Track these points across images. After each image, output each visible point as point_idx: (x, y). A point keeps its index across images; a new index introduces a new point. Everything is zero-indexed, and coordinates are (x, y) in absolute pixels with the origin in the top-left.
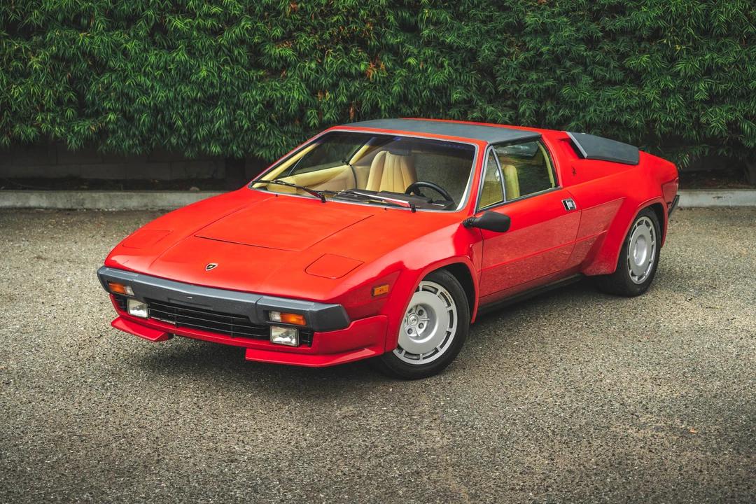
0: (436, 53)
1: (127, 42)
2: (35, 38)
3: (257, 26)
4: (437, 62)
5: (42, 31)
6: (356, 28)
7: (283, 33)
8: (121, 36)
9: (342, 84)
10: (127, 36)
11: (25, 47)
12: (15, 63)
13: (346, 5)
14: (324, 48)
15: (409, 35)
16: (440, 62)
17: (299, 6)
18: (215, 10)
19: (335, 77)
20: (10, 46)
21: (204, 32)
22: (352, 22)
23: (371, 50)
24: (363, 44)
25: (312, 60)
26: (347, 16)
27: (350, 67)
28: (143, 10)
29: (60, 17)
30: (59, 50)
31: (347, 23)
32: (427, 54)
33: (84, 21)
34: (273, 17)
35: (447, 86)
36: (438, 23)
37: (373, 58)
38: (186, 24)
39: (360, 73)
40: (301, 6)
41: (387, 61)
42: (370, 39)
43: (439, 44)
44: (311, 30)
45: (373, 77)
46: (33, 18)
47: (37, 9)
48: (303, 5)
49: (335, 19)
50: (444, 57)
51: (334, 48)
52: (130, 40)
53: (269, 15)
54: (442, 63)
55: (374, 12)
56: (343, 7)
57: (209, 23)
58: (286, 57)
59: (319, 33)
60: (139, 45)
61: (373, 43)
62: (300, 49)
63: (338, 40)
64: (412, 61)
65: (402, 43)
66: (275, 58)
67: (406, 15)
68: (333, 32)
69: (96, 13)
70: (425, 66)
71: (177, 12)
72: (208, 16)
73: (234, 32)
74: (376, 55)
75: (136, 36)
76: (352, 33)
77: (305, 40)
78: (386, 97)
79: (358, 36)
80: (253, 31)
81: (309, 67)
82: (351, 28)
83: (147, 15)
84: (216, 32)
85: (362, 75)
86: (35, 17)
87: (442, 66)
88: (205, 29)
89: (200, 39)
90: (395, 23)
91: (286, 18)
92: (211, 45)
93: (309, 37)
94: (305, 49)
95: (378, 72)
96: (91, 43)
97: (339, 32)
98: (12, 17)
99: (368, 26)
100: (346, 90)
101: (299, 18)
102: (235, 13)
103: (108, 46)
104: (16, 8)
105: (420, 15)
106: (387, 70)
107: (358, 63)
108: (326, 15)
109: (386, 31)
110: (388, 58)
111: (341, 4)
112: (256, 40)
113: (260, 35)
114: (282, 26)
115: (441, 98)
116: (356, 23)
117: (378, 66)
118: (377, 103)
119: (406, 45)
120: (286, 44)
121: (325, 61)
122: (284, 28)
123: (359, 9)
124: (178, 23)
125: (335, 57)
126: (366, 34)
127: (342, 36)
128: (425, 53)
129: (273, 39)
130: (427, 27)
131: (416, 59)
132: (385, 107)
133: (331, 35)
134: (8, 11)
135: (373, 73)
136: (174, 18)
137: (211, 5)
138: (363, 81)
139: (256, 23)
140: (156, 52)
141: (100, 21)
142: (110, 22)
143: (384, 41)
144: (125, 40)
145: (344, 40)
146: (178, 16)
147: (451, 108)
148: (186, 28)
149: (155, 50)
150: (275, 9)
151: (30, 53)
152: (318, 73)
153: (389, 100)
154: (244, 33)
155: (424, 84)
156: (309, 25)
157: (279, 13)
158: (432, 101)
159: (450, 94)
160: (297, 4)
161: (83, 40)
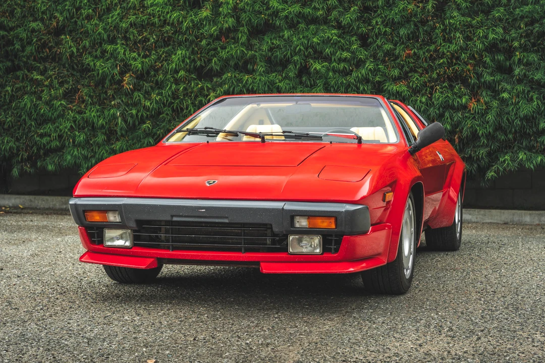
0: (527, 89)
1: (280, 82)
2: (215, 80)
3: (379, 68)
4: (528, 97)
5: (219, 74)
6: (458, 68)
7: (400, 73)
8: (276, 77)
9: (447, 114)
10: (280, 77)
11: (207, 86)
12: (200, 98)
13: (450, 50)
14: (433, 86)
15: (506, 76)
16: (530, 96)
17: (413, 51)
18: (345, 54)
19: (441, 109)
20: (197, 85)
21: (339, 73)
22: (455, 64)
23: (473, 87)
24: (465, 82)
25: (423, 95)
26: (451, 59)
27: (453, 100)
28: (292, 57)
29: (232, 63)
30: (230, 87)
31: (450, 64)
32: (519, 90)
33: (250, 67)
34: (392, 61)
35: (536, 117)
36: (528, 64)
37: (474, 94)
38: (323, 66)
39: (461, 105)
40: (414, 52)
41: (485, 97)
42: (471, 77)
43: (530, 81)
44: (423, 71)
45: (473, 109)
46: (213, 64)
47: (216, 57)
48: (416, 51)
49: (442, 61)
50: (534, 92)
51: (441, 85)
52: (282, 80)
53: (389, 59)
54: (532, 96)
55: (473, 56)
56: (448, 51)
57: (342, 65)
58: (401, 92)
59: (430, 74)
60: (289, 84)
61: (473, 81)
62: (413, 85)
63: (444, 79)
64: (505, 95)
65: (499, 82)
66: (393, 94)
67: (501, 57)
68: (440, 72)
69: (258, 60)
70: (517, 100)
71: (318, 59)
72: (341, 60)
73: (361, 73)
74: (477, 91)
75: (287, 77)
76: (456, 72)
77: (417, 79)
78: (485, 126)
79: (461, 76)
80: (375, 71)
81: (420, 101)
82: (454, 68)
83: (294, 60)
84: (346, 73)
85: (465, 107)
86: (215, 64)
87: (532, 99)
88: (339, 71)
89: (335, 78)
90: (491, 64)
91: (403, 61)
92: (342, 83)
93: (421, 76)
94: (417, 86)
95: (477, 106)
96: (253, 82)
97: (445, 72)
98: (198, 63)
99: (469, 67)
100: (451, 118)
101: (413, 61)
102: (361, 57)
103: (265, 84)
104: (201, 56)
105: (514, 57)
106: (486, 103)
107: (460, 97)
108: (435, 59)
109: (483, 70)
110: (486, 94)
111: (446, 49)
112: (378, 79)
113: (382, 75)
114: (399, 69)
115: (531, 127)
116: (459, 65)
117: (478, 101)
118: (476, 130)
119: (502, 83)
120: (403, 83)
121: (433, 96)
122: (401, 69)
123: (461, 54)
124: (317, 66)
125: (442, 93)
126: (467, 74)
127: (448, 76)
128: (517, 90)
129: (392, 79)
130: (519, 67)
131: (510, 94)
132: (482, 133)
133: (438, 75)
134: (196, 59)
135: (473, 105)
136: (315, 62)
137: (343, 51)
138: (465, 113)
139: (378, 65)
140: (301, 89)
141: (261, 66)
142: (269, 67)
143: (483, 80)
144: (279, 81)
145: (450, 79)
146: (319, 61)
147: (540, 136)
148: (323, 70)
149: (301, 88)
150: (393, 54)
151: (211, 91)
152: (428, 106)
153: (486, 128)
154: (368, 74)
155: (516, 114)
156: (421, 67)
157: (397, 58)
158: (524, 129)
159: (539, 124)
160: (411, 50)
161: (247, 80)
